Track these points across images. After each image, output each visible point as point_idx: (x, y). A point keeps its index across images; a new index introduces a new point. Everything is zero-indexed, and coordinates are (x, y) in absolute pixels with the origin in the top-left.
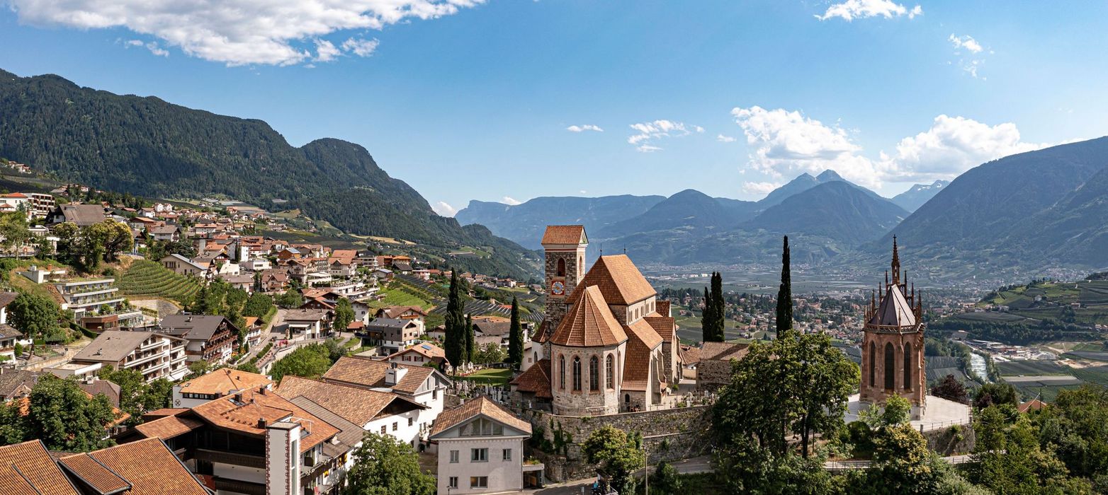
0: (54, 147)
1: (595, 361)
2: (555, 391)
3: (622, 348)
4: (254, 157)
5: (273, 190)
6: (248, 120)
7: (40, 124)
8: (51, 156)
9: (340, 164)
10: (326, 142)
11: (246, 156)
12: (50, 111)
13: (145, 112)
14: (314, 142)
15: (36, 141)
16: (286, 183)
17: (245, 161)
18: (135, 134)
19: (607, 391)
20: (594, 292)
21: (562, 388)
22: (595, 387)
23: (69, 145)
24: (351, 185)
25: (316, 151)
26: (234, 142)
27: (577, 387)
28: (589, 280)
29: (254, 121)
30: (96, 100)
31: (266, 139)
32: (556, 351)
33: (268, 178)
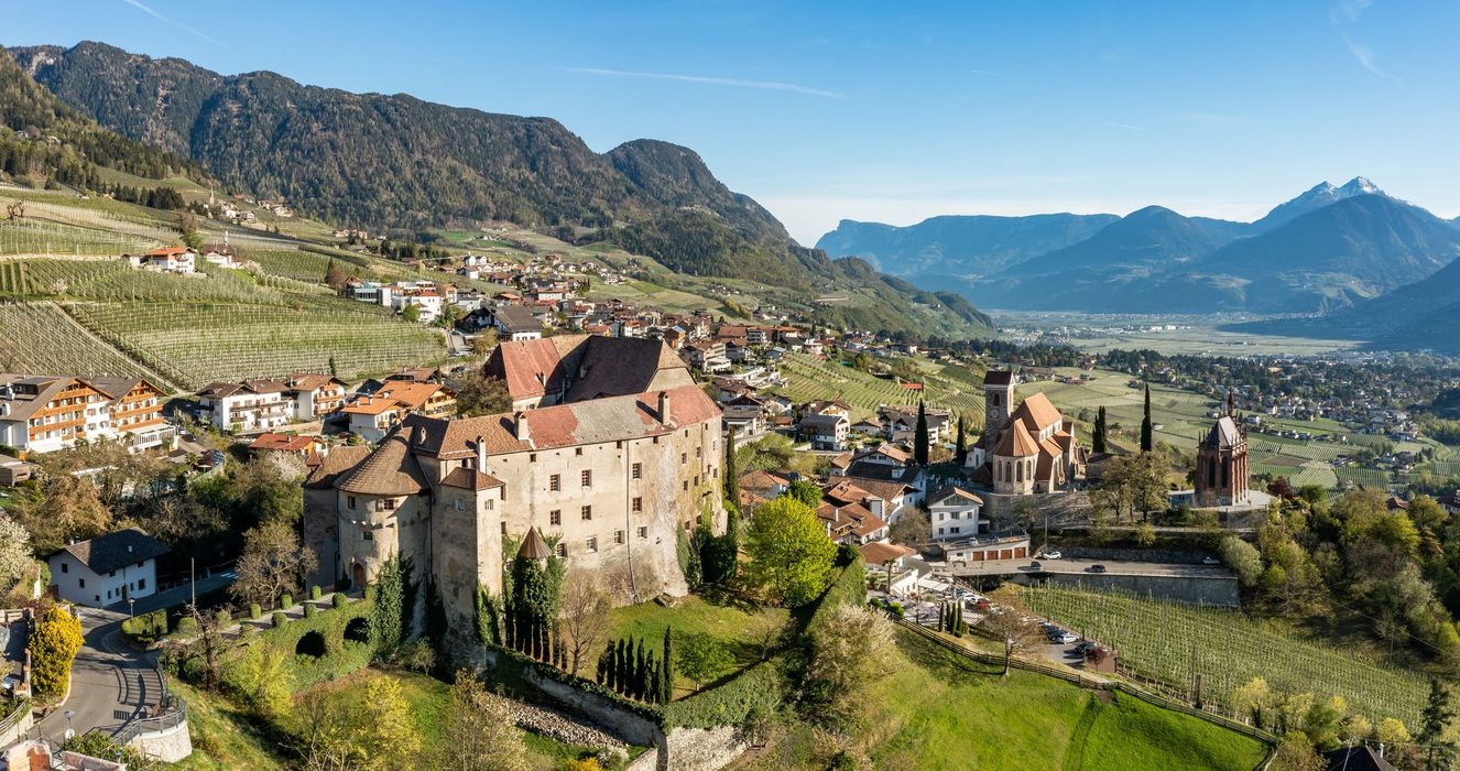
0: (280, 166)
1: (1020, 465)
2: (995, 481)
3: (1036, 457)
4: (546, 169)
5: (574, 215)
6: (531, 118)
7: (259, 137)
8: (278, 179)
9: (663, 176)
10: (640, 144)
11: (533, 168)
12: (269, 119)
13: (394, 116)
14: (623, 146)
15: (256, 159)
16: (592, 204)
17: (532, 177)
18: (384, 147)
19: (1026, 481)
20: (1019, 423)
21: (1000, 480)
22: (1020, 479)
23: (299, 163)
24: (679, 204)
25: (628, 157)
26: (516, 151)
27: (1009, 480)
28: (1016, 415)
29: (541, 120)
30: (329, 103)
31: (560, 145)
32: (997, 458)
33: (566, 198)
